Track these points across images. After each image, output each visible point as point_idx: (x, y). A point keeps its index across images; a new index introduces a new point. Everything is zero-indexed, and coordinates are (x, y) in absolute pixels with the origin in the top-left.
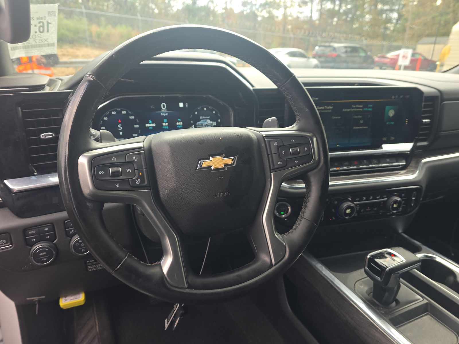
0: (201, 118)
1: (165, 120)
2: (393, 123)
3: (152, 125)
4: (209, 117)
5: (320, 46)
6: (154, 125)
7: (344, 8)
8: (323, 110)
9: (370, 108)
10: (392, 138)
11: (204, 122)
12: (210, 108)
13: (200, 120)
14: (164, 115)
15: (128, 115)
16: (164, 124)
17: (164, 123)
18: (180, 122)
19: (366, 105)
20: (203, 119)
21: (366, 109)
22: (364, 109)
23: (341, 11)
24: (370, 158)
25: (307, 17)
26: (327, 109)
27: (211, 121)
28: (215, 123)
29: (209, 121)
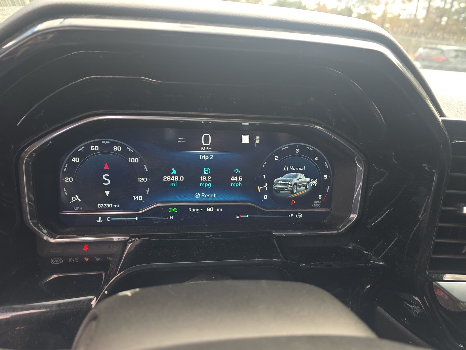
0: (286, 168)
1: (207, 171)
3: (176, 178)
4: (303, 169)
5: (425, 48)
6: (182, 178)
7: (456, 6)
11: (291, 179)
12: (310, 148)
13: (283, 174)
14: (206, 158)
15: (125, 153)
16: (203, 178)
17: (203, 175)
18: (238, 175)
20: (290, 171)
23: (453, 9)
25: (411, 15)
27: (306, 177)
28: (314, 182)
29: (302, 176)
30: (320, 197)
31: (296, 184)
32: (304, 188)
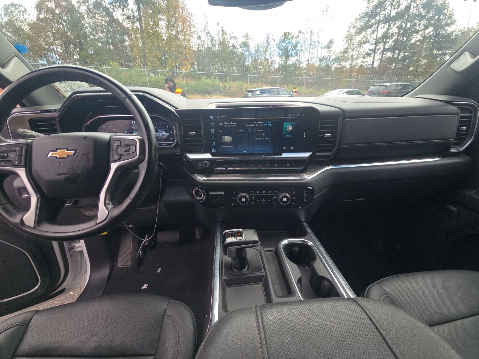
0: (159, 130)
2: (291, 136)
4: (164, 130)
8: (230, 125)
9: (269, 124)
10: (292, 148)
19: (266, 121)
21: (266, 125)
22: (264, 125)
23: (400, 58)
24: (272, 163)
26: (233, 125)
27: (165, 132)
28: (168, 134)
29: (164, 132)
30: (171, 138)
31: (163, 135)
32: (165, 136)
